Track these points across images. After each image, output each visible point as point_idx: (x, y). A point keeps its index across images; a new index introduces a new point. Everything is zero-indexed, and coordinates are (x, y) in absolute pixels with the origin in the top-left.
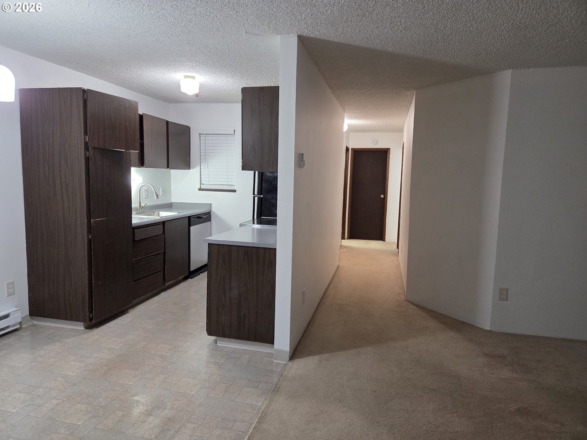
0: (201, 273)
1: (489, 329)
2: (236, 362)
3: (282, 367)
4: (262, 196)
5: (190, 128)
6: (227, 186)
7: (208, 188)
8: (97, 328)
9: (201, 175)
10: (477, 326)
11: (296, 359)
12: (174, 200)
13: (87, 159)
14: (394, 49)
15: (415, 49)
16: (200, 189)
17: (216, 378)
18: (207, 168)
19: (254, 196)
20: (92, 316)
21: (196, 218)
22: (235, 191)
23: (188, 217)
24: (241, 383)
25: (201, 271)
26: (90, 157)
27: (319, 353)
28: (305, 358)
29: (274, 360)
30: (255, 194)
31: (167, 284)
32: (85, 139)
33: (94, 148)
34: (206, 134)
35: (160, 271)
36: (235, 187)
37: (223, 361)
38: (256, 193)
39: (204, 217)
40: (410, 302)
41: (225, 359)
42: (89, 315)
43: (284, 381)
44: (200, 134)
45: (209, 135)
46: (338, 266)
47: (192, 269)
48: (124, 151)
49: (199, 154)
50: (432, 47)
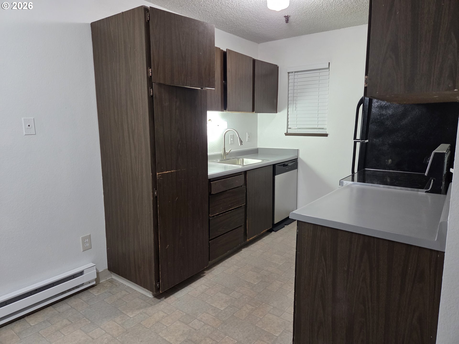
0: (285, 225)
4: (367, 141)
5: (278, 67)
6: (317, 130)
7: (295, 132)
8: (165, 298)
9: (288, 118)
12: (260, 145)
13: (151, 98)
16: (287, 134)
18: (295, 110)
19: (354, 141)
20: (159, 285)
21: (281, 166)
22: (326, 135)
23: (273, 165)
25: (285, 223)
26: (154, 96)
30: (357, 139)
31: (249, 240)
32: (148, 73)
33: (160, 84)
34: (295, 72)
35: (241, 226)
36: (326, 131)
38: (358, 137)
39: (290, 164)
42: (156, 285)
44: (289, 73)
45: (299, 73)
47: (276, 221)
48: (200, 89)
49: (287, 95)
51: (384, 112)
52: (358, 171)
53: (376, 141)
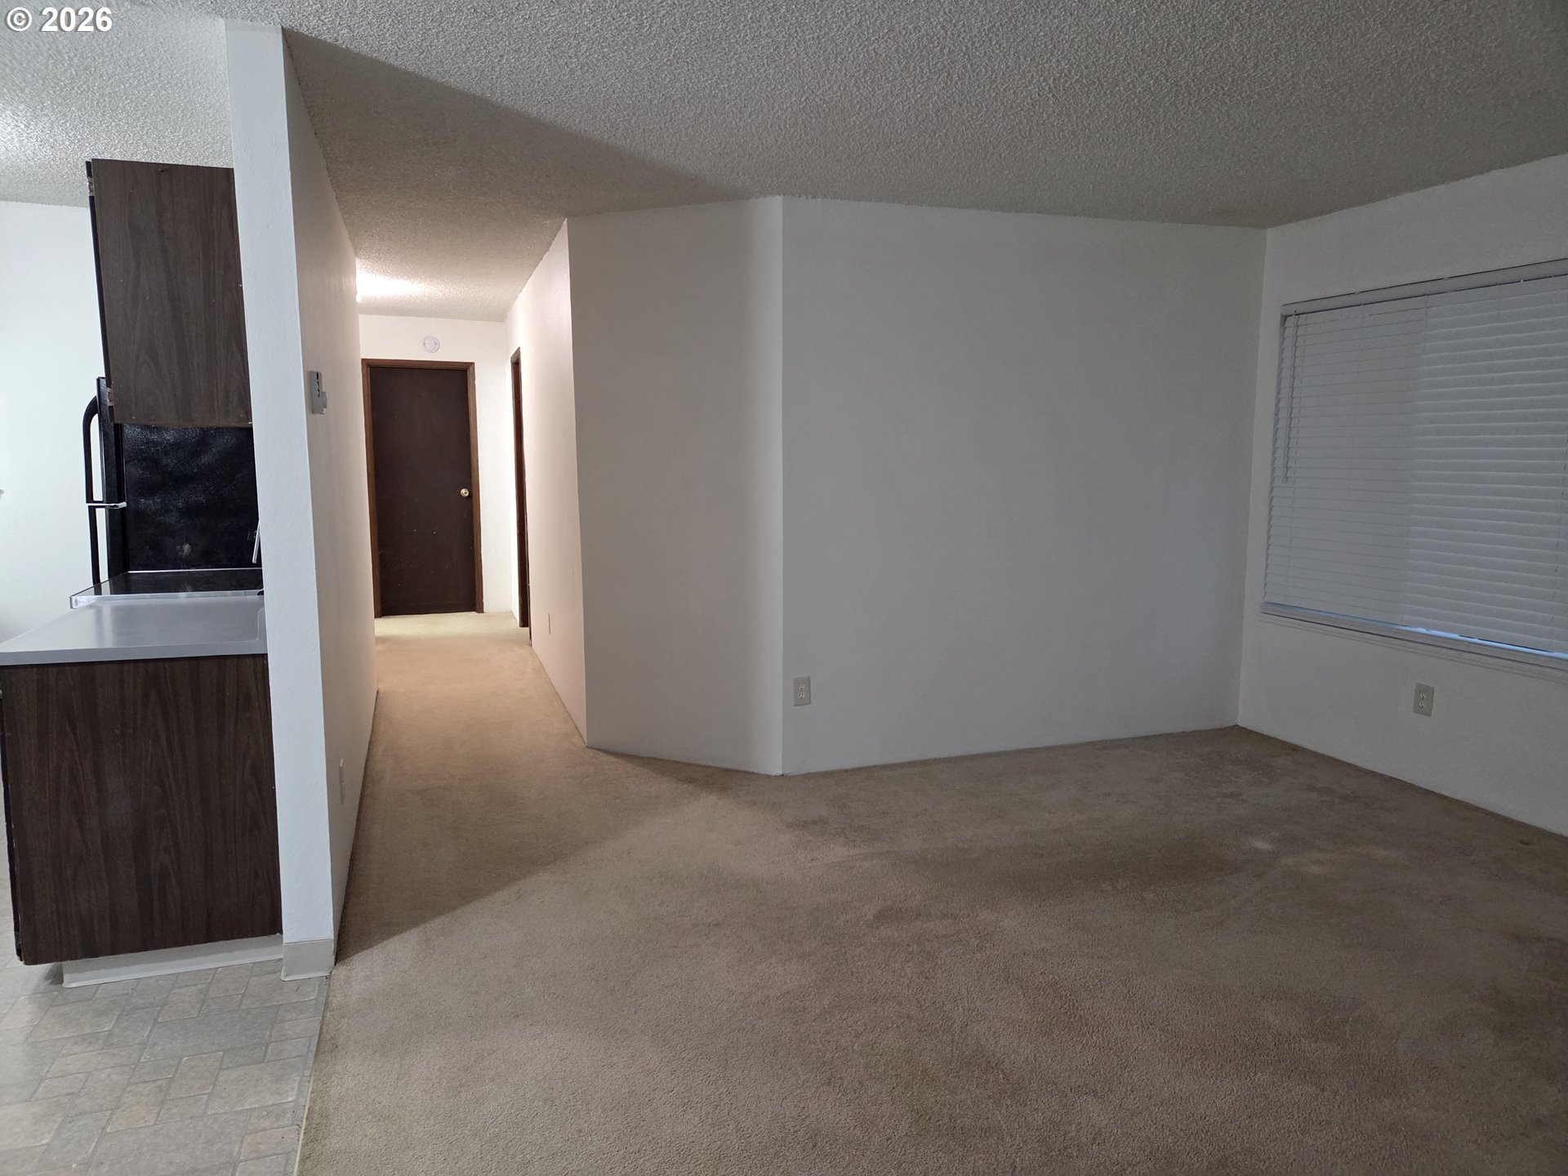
1: (780, 772)
2: (158, 1016)
3: (317, 988)
4: (123, 504)
10: (756, 771)
11: (353, 955)
14: (543, 111)
15: (592, 119)
17: (109, 1076)
19: (90, 508)
24: (205, 1065)
27: (413, 922)
28: (380, 946)
29: (287, 976)
30: (95, 499)
37: (113, 1023)
38: (98, 495)
40: (597, 750)
41: (116, 1017)
43: (343, 1017)
46: (378, 692)
50: (633, 121)
51: (155, 437)
52: (110, 576)
53: (148, 503)
